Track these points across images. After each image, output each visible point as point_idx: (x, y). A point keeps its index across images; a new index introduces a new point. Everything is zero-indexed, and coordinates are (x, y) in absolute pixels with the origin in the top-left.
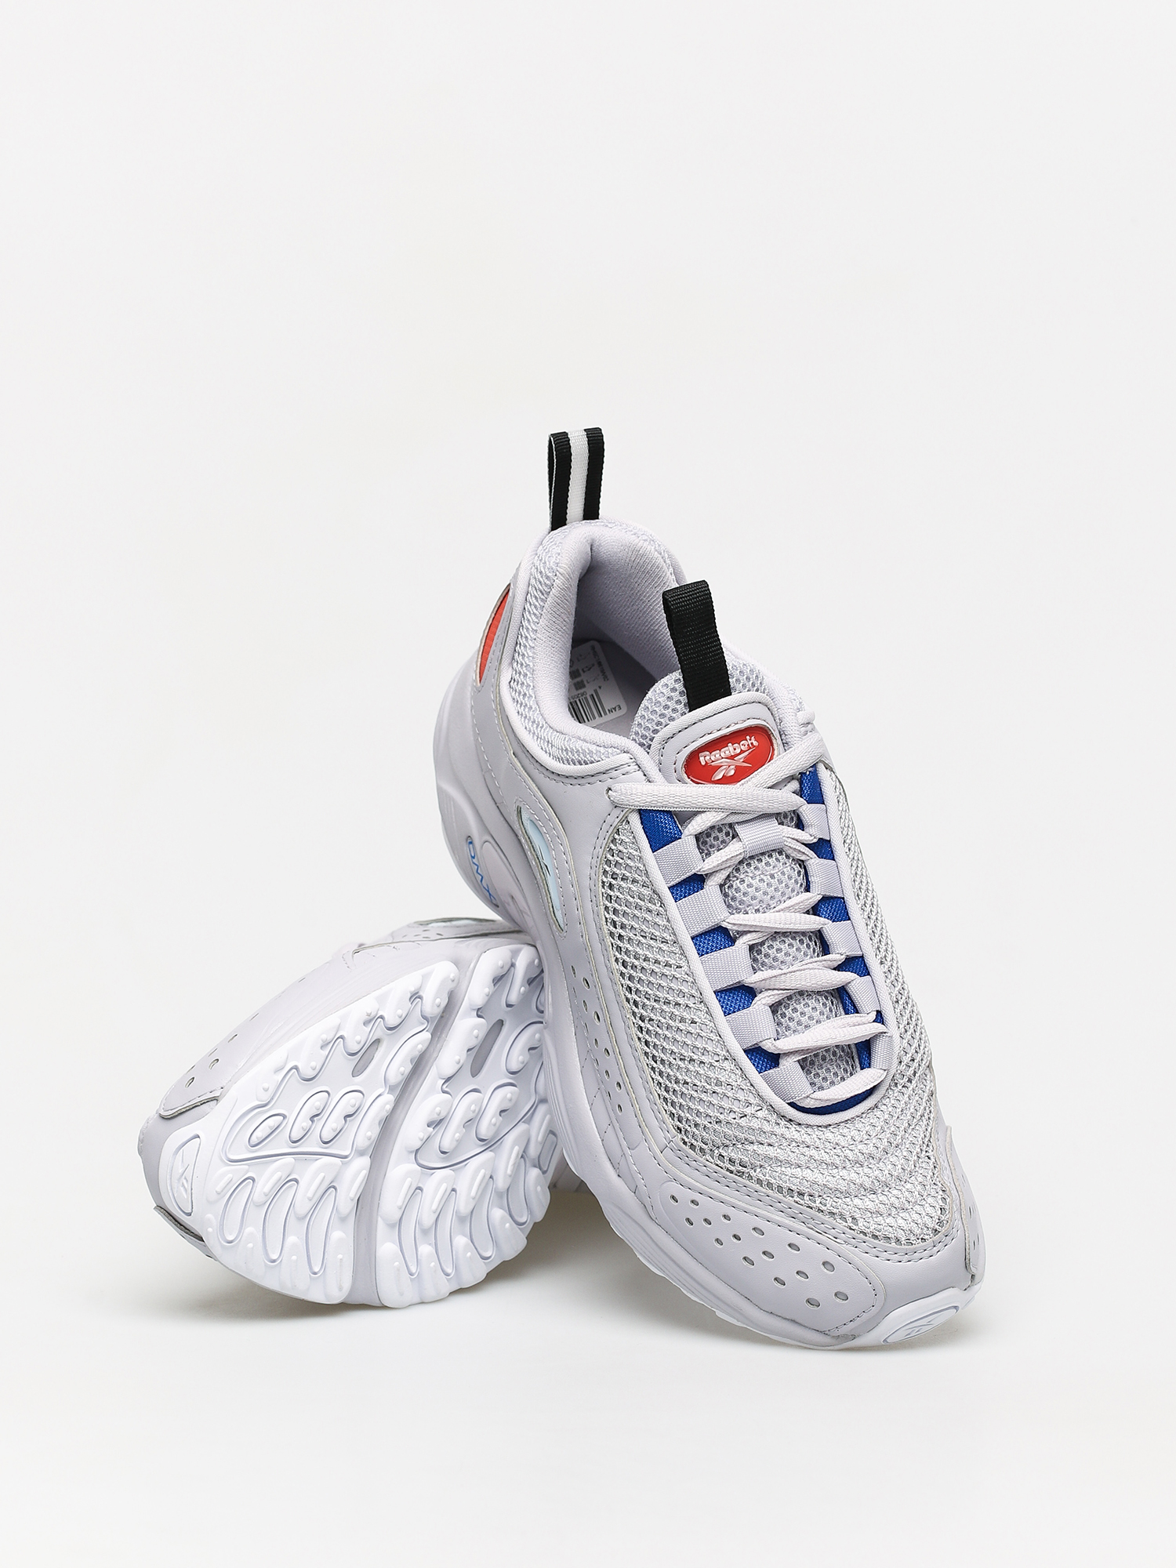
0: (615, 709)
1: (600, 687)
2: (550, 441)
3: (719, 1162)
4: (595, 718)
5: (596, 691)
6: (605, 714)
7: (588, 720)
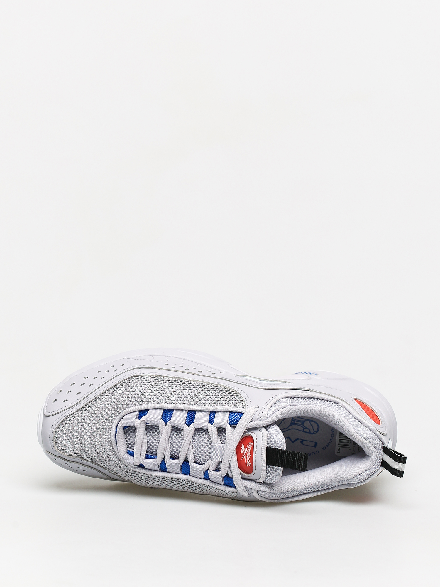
0: (339, 451)
1: (350, 450)
2: (404, 456)
3: (121, 384)
4: (339, 442)
5: (349, 448)
6: (339, 447)
7: (339, 439)
